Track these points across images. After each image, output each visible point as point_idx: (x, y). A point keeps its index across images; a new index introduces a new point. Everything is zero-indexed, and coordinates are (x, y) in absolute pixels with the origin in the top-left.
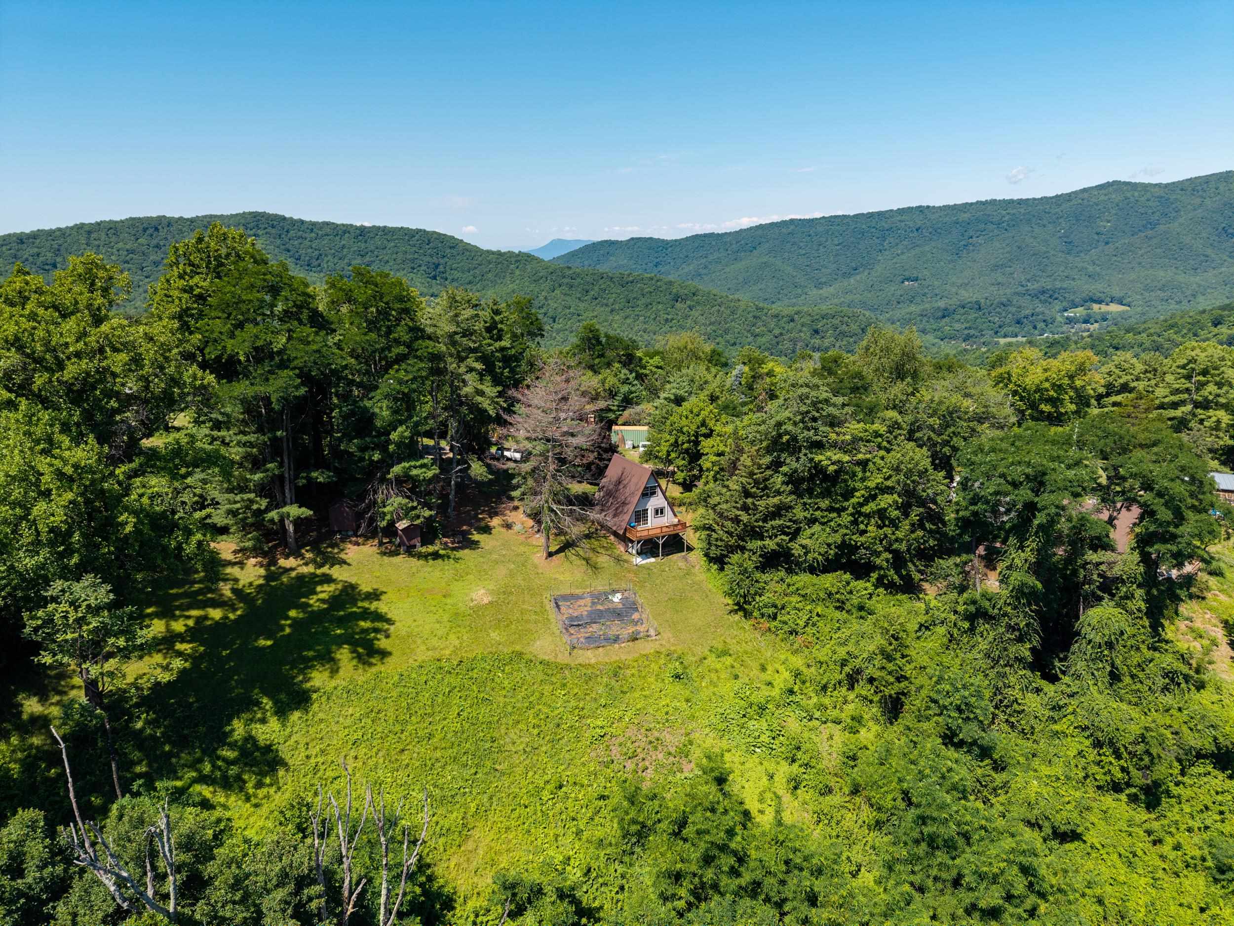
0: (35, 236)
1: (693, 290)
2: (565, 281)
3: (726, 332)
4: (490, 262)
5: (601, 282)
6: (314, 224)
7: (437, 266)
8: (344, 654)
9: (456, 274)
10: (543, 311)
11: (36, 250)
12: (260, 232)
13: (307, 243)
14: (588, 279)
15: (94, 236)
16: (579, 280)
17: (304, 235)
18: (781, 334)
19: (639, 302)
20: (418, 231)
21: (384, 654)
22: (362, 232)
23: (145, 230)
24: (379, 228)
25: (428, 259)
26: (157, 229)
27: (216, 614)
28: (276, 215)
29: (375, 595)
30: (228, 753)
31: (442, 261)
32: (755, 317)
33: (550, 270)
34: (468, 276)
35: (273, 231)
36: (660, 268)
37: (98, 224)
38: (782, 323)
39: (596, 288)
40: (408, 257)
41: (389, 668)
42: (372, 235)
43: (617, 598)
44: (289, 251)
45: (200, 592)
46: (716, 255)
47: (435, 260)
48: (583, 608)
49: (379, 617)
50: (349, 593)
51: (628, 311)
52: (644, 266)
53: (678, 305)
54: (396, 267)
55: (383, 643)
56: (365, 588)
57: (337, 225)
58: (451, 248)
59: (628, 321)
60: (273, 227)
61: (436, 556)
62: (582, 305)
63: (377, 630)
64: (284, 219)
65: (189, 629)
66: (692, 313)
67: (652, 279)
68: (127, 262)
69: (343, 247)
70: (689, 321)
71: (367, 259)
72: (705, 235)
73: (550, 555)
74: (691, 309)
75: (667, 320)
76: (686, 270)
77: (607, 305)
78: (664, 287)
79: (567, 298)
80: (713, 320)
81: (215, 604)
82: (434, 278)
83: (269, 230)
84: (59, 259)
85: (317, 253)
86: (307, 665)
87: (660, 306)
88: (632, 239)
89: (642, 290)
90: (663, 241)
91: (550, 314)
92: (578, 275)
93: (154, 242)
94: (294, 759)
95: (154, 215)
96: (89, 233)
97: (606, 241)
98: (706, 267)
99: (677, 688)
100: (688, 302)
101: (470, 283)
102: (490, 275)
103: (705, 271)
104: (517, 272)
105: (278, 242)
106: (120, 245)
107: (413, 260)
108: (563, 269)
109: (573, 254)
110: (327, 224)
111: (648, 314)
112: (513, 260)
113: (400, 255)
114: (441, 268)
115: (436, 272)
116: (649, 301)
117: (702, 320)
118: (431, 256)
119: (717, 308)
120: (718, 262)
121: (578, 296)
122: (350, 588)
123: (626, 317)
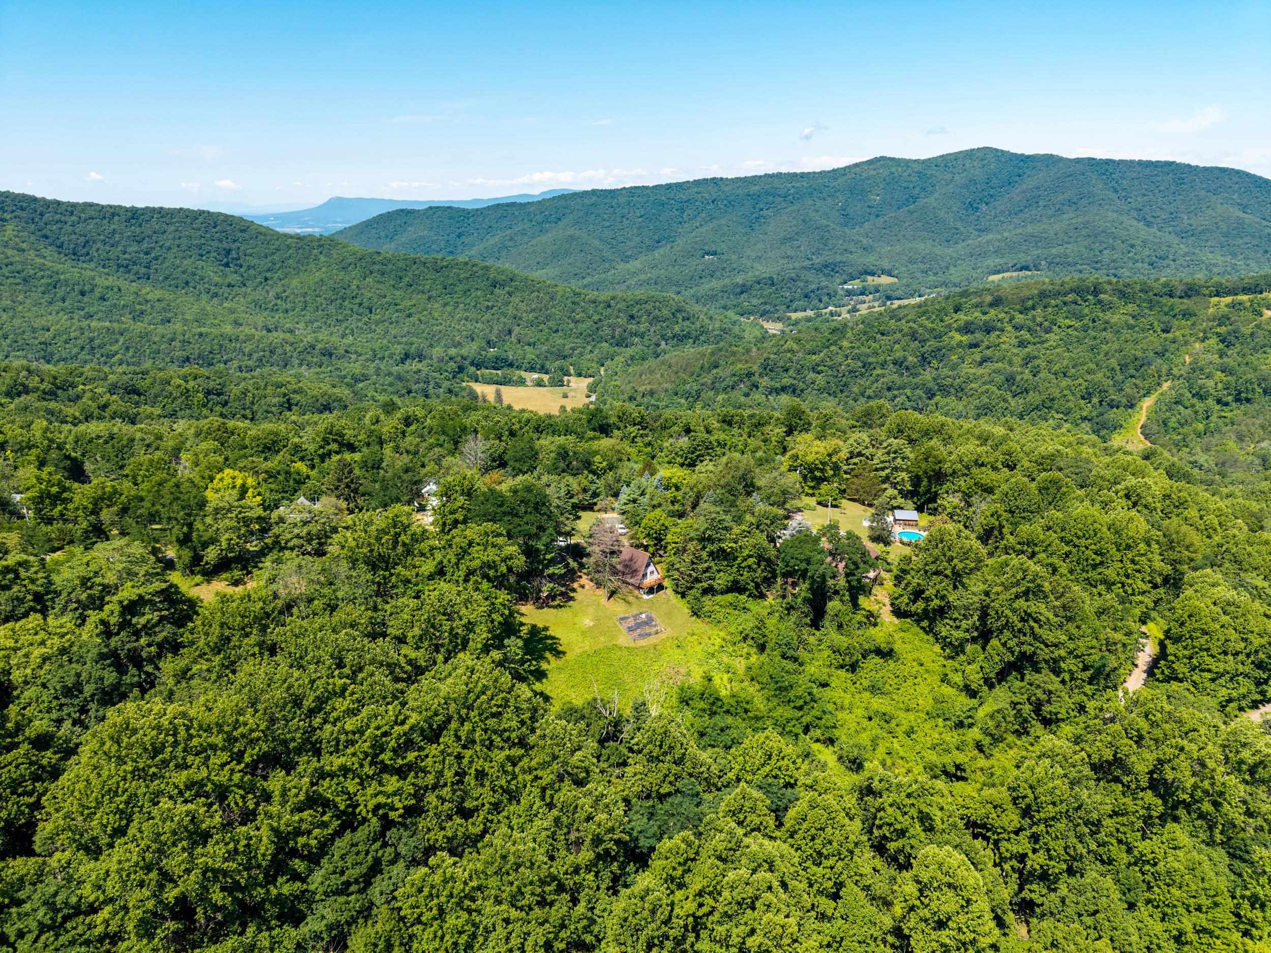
1: (510, 275)
2: (376, 267)
3: (548, 318)
4: (289, 247)
5: (415, 267)
6: (74, 205)
7: (228, 252)
8: (548, 655)
9: (253, 261)
10: (357, 301)
12: (7, 216)
13: (69, 228)
14: (401, 264)
16: (390, 266)
17: (63, 218)
18: (600, 320)
19: (457, 289)
20: (202, 212)
21: (564, 653)
22: (134, 215)
24: (154, 209)
25: (215, 244)
28: (24, 196)
29: (545, 629)
31: (233, 246)
32: (573, 303)
33: (359, 256)
34: (264, 264)
35: (23, 214)
36: (463, 238)
38: (599, 308)
39: (410, 274)
40: (194, 242)
42: (146, 217)
43: (644, 616)
44: (46, 237)
46: (520, 226)
47: (225, 245)
48: (631, 622)
49: (553, 638)
51: (447, 298)
52: (446, 237)
53: (497, 291)
54: (181, 254)
55: (560, 648)
56: (540, 625)
57: (103, 207)
58: (242, 231)
59: (449, 309)
60: (22, 209)
62: (398, 294)
63: (555, 643)
64: (34, 199)
66: (511, 299)
67: (466, 264)
69: (114, 230)
70: (510, 308)
71: (145, 245)
72: (507, 204)
73: (608, 599)
74: (510, 294)
75: (488, 308)
76: (492, 242)
77: (423, 292)
78: (481, 272)
79: (381, 286)
80: (534, 306)
82: (227, 265)
83: (19, 213)
85: (82, 239)
86: (537, 662)
87: (479, 293)
88: (431, 207)
89: (458, 275)
90: (463, 209)
91: (366, 304)
92: (389, 261)
97: (402, 210)
98: (511, 239)
99: (679, 651)
100: (507, 289)
101: (269, 270)
102: (291, 261)
103: (511, 244)
104: (322, 258)
105: (32, 226)
107: (200, 247)
108: (371, 255)
110: (91, 205)
111: (468, 301)
112: (315, 244)
113: (184, 241)
114: (234, 254)
115: (228, 259)
116: (467, 287)
117: (522, 306)
118: (221, 241)
119: (536, 294)
120: (523, 233)
121: (392, 282)
122: (534, 627)
123: (446, 305)
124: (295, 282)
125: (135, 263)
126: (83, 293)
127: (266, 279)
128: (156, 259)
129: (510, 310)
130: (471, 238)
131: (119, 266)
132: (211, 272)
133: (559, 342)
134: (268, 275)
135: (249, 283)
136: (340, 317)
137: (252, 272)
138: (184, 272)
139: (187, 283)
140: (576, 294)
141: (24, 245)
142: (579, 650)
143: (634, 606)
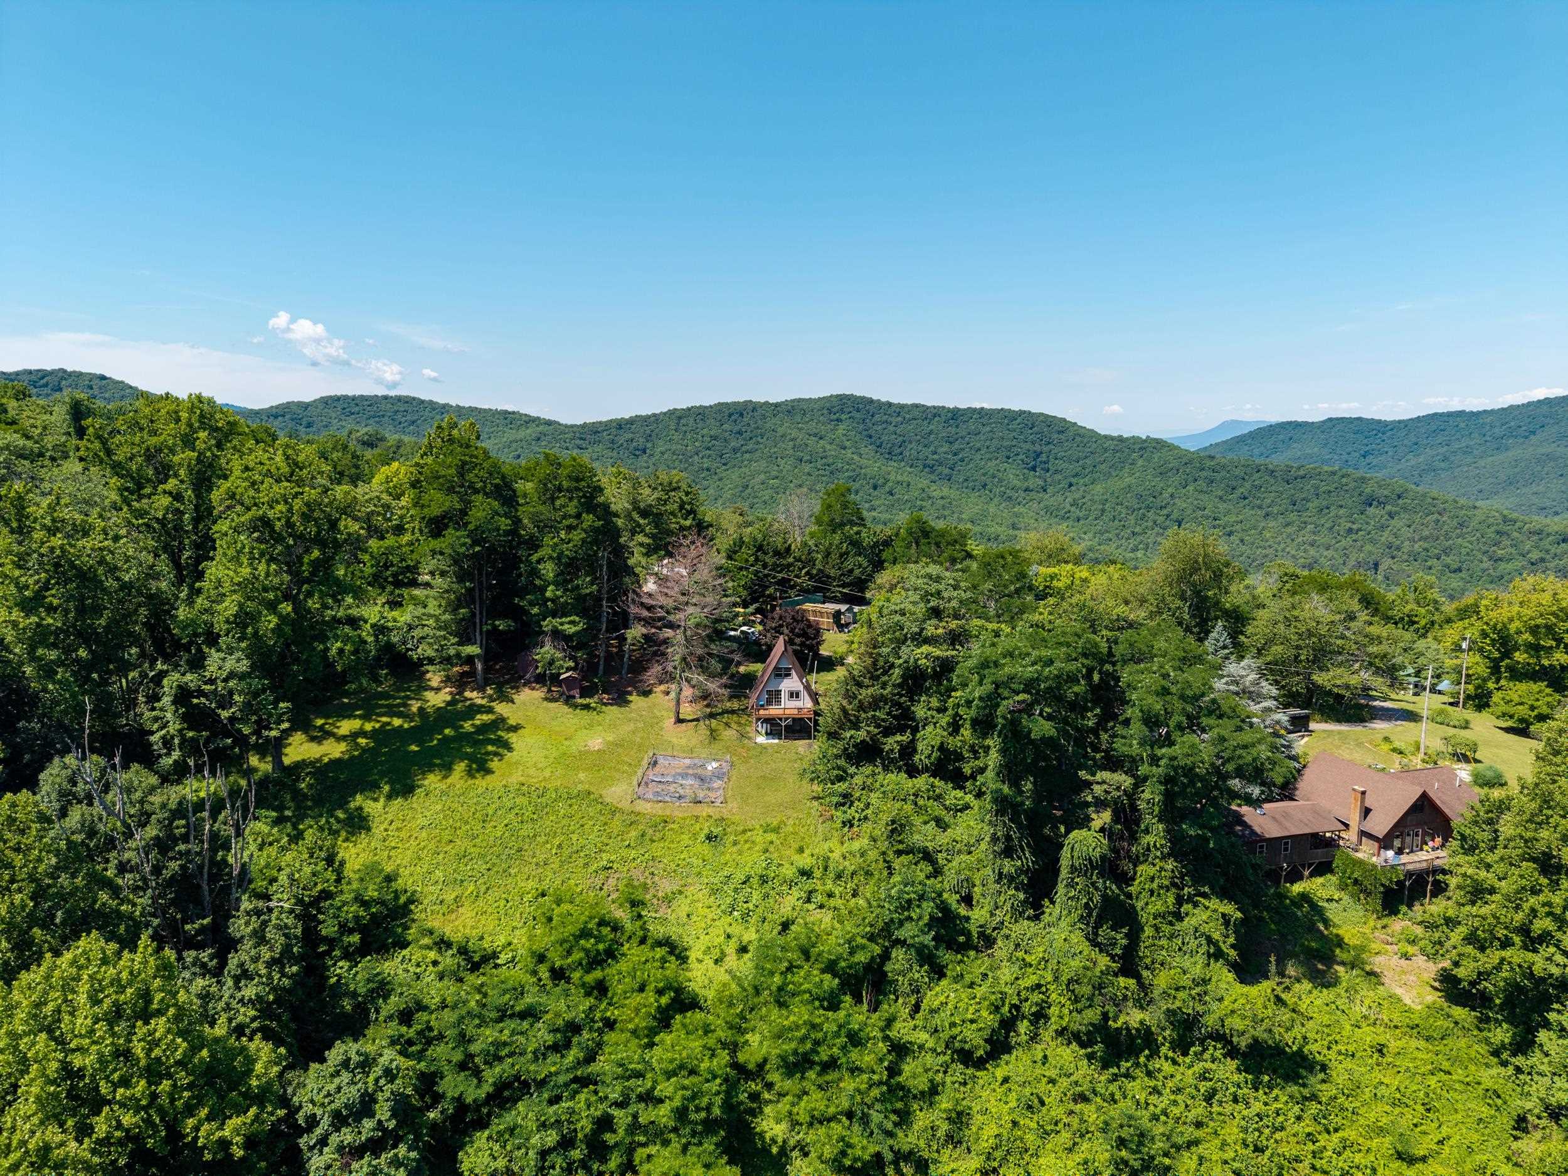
0: (632, 421)
1: (1398, 490)
2: (1204, 474)
3: (1446, 551)
4: (1106, 450)
5: (1256, 476)
6: (902, 407)
7: (1038, 455)
8: (460, 767)
9: (1061, 465)
10: (1165, 512)
11: (631, 436)
12: (843, 417)
13: (891, 428)
14: (1237, 472)
15: (683, 421)
16: (1223, 473)
17: (890, 419)
18: (1542, 560)
19: (1310, 505)
20: (1022, 413)
22: (956, 415)
23: (730, 415)
24: (975, 410)
25: (1028, 446)
26: (742, 415)
27: (397, 722)
28: (863, 398)
29: (515, 728)
30: (341, 815)
31: (1045, 449)
32: (1498, 532)
33: (1184, 460)
34: (1075, 467)
35: (858, 415)
36: (1370, 458)
37: (689, 409)
38: (1546, 543)
39: (1248, 485)
40: (1005, 443)
41: (481, 783)
42: (965, 418)
43: (712, 767)
44: (870, 436)
45: (399, 705)
46: (1465, 442)
47: (1037, 448)
48: (675, 769)
50: (497, 723)
51: (1293, 517)
52: (1345, 457)
53: (1371, 511)
54: (989, 456)
55: (494, 764)
56: (512, 722)
57: (927, 408)
58: (1059, 432)
59: (1289, 530)
60: (858, 411)
61: (587, 707)
62: (1222, 506)
63: (496, 754)
64: (871, 401)
65: (374, 730)
66: (1393, 522)
67: (1334, 473)
68: (709, 449)
69: (931, 433)
70: (1386, 534)
71: (956, 446)
72: (1450, 414)
73: (679, 721)
74: (1391, 515)
75: (1350, 531)
76: (1413, 463)
77: (1260, 507)
78: (1353, 485)
79: (1201, 496)
80: (1426, 533)
81: (400, 715)
82: (1034, 469)
83: (854, 414)
84: (649, 445)
85: (901, 439)
86: (430, 768)
87: (1342, 511)
88: (1330, 419)
89: (1317, 488)
90: (1379, 422)
91: (1174, 516)
92: (1224, 467)
93: (736, 428)
94: (378, 830)
95: (742, 400)
96: (680, 418)
97: (1290, 423)
98: (1445, 459)
100: (1388, 508)
101: (1076, 475)
102: (1103, 466)
103: (1443, 465)
104: (1140, 462)
105: (861, 427)
106: (705, 431)
107: (1010, 448)
108: (1202, 458)
109: (1240, 440)
110: (916, 406)
111: (1323, 520)
112: (1137, 447)
113: (996, 442)
114: (1044, 457)
115: (1035, 463)
116: (1325, 503)
117: (1406, 532)
118: (1033, 443)
119: (1436, 516)
120: (1468, 450)
121: (1220, 493)
122: (501, 719)
123: (1288, 525)
124: (1098, 488)
125: (941, 464)
126: (875, 487)
127: (1071, 485)
128: (962, 460)
129: (1386, 536)
130: (1382, 458)
131: (925, 466)
132: (1013, 475)
133: (1454, 585)
134: (1074, 480)
135: (1050, 490)
136: (1138, 529)
137: (1058, 477)
138: (984, 475)
139: (984, 486)
140: (1505, 520)
141: (848, 444)
142: (515, 779)
143: (717, 746)
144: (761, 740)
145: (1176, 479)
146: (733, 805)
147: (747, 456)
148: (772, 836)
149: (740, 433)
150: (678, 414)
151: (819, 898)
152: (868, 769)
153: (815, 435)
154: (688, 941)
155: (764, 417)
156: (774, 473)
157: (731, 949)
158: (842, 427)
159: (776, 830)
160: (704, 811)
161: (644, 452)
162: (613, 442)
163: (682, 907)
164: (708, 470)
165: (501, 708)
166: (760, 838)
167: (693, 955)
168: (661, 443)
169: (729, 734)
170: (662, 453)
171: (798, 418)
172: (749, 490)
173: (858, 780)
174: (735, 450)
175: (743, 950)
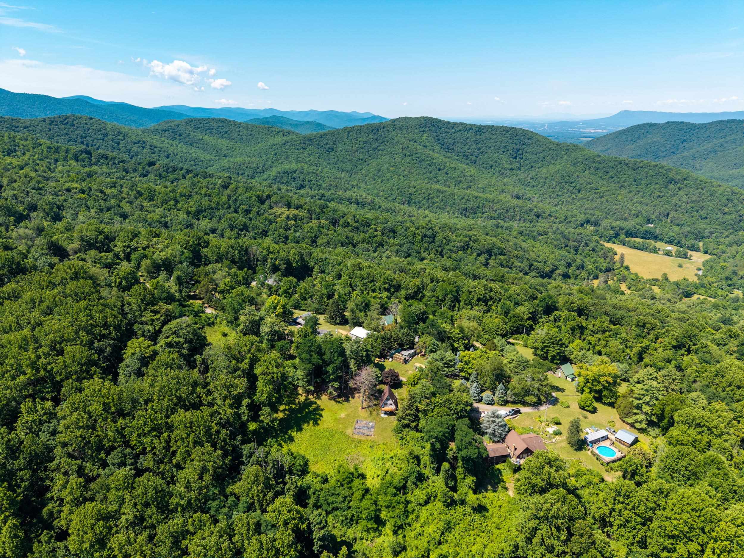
1: (685, 176)
2: (594, 165)
3: (702, 208)
4: (550, 149)
5: (620, 166)
6: (455, 124)
7: (518, 150)
8: (311, 422)
9: (529, 156)
10: (573, 185)
11: (326, 141)
12: (426, 129)
13: (449, 135)
14: (610, 164)
15: (351, 134)
16: (604, 165)
17: (449, 131)
19: (642, 182)
20: (512, 128)
21: (318, 424)
22: (480, 129)
23: (372, 131)
24: (489, 126)
25: (514, 146)
26: (378, 130)
27: (294, 406)
28: (436, 119)
29: (322, 410)
30: (287, 436)
31: (522, 147)
33: (586, 157)
34: (535, 158)
35: (433, 128)
39: (614, 171)
40: (503, 144)
41: (318, 428)
42: (484, 131)
43: (371, 424)
44: (439, 140)
45: (293, 400)
46: (733, 136)
47: (518, 147)
48: (362, 424)
49: (321, 415)
50: (318, 408)
51: (633, 188)
53: (671, 186)
54: (494, 151)
55: (319, 422)
56: (321, 408)
57: (467, 125)
58: (529, 139)
59: (631, 195)
60: (434, 126)
61: (339, 402)
62: (601, 182)
63: (319, 418)
64: (440, 121)
65: (289, 409)
66: (680, 192)
67: (656, 166)
68: (362, 148)
69: (468, 138)
70: (675, 198)
71: (479, 145)
73: (363, 408)
74: (679, 189)
75: (659, 196)
76: (705, 147)
77: (619, 183)
79: (591, 177)
80: (694, 199)
81: (294, 404)
82: (515, 158)
83: (431, 127)
84: (335, 146)
85: (453, 141)
86: (304, 422)
87: (657, 186)
88: (668, 123)
89: (647, 173)
90: (692, 124)
91: (577, 188)
92: (604, 161)
93: (375, 137)
94: (296, 440)
96: (349, 132)
97: (647, 124)
98: (722, 145)
99: (370, 449)
100: (679, 185)
101: (535, 162)
102: (548, 158)
103: (720, 149)
104: (565, 157)
105: (435, 134)
106: (361, 139)
107: (505, 147)
108: (594, 157)
109: (622, 132)
110: (462, 124)
111: (647, 190)
112: (565, 148)
113: (498, 144)
114: (520, 152)
115: (517, 155)
116: (649, 182)
117: (685, 198)
118: (516, 144)
119: (700, 190)
120: (733, 142)
121: (600, 175)
122: (319, 406)
123: (630, 192)
124: (544, 170)
125: (472, 155)
126: (439, 170)
127: (532, 167)
128: (482, 153)
129: (675, 200)
130: (691, 144)
131: (464, 156)
132: (505, 161)
133: (702, 226)
134: (533, 165)
135: (522, 168)
136: (560, 193)
137: (527, 162)
138: (492, 161)
139: (491, 167)
140: (733, 193)
141: (428, 144)
142: (325, 426)
143: (372, 417)
144: (383, 415)
145: (580, 167)
146: (376, 437)
147: (380, 152)
148: (384, 446)
149: (377, 140)
150: (348, 130)
151: (394, 464)
152: (407, 429)
153: (412, 140)
154: (366, 474)
155: (388, 131)
156: (392, 164)
157: (376, 476)
158: (426, 135)
159: (385, 445)
160: (369, 438)
161: (333, 150)
162: (318, 145)
163: (365, 464)
164: (362, 160)
165: (318, 402)
166: (382, 446)
167: (368, 477)
168: (340, 145)
169: (375, 413)
170: (341, 151)
171: (404, 132)
172: (380, 173)
173: (405, 433)
174: (375, 149)
175: (378, 476)
